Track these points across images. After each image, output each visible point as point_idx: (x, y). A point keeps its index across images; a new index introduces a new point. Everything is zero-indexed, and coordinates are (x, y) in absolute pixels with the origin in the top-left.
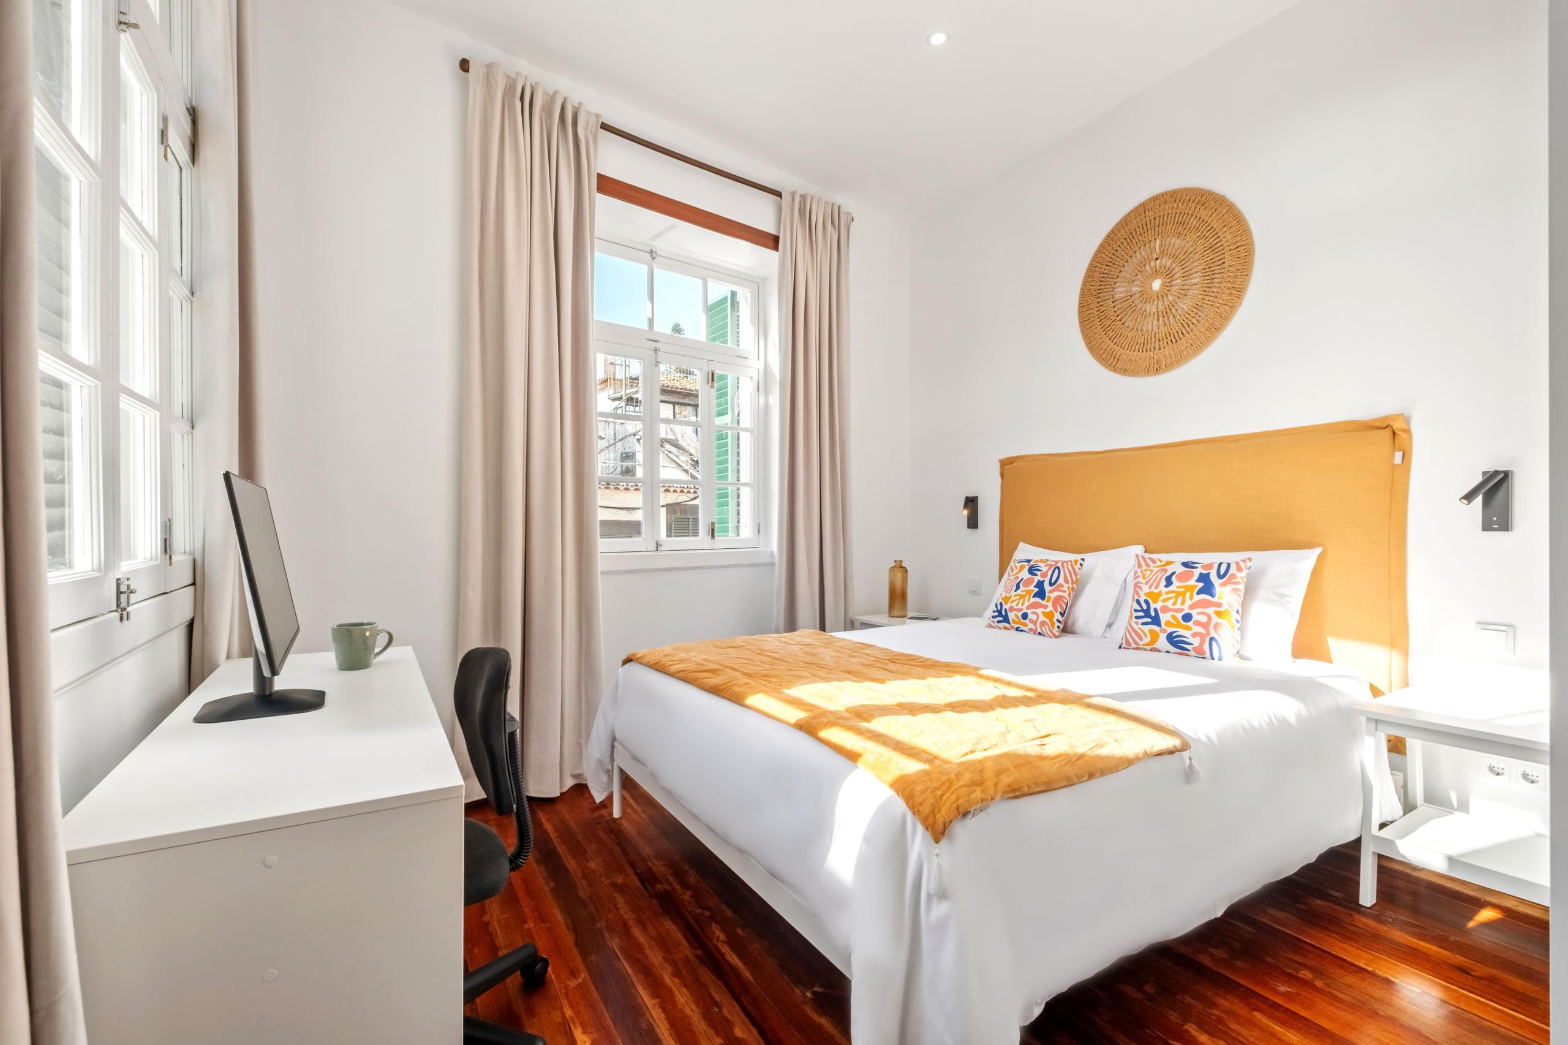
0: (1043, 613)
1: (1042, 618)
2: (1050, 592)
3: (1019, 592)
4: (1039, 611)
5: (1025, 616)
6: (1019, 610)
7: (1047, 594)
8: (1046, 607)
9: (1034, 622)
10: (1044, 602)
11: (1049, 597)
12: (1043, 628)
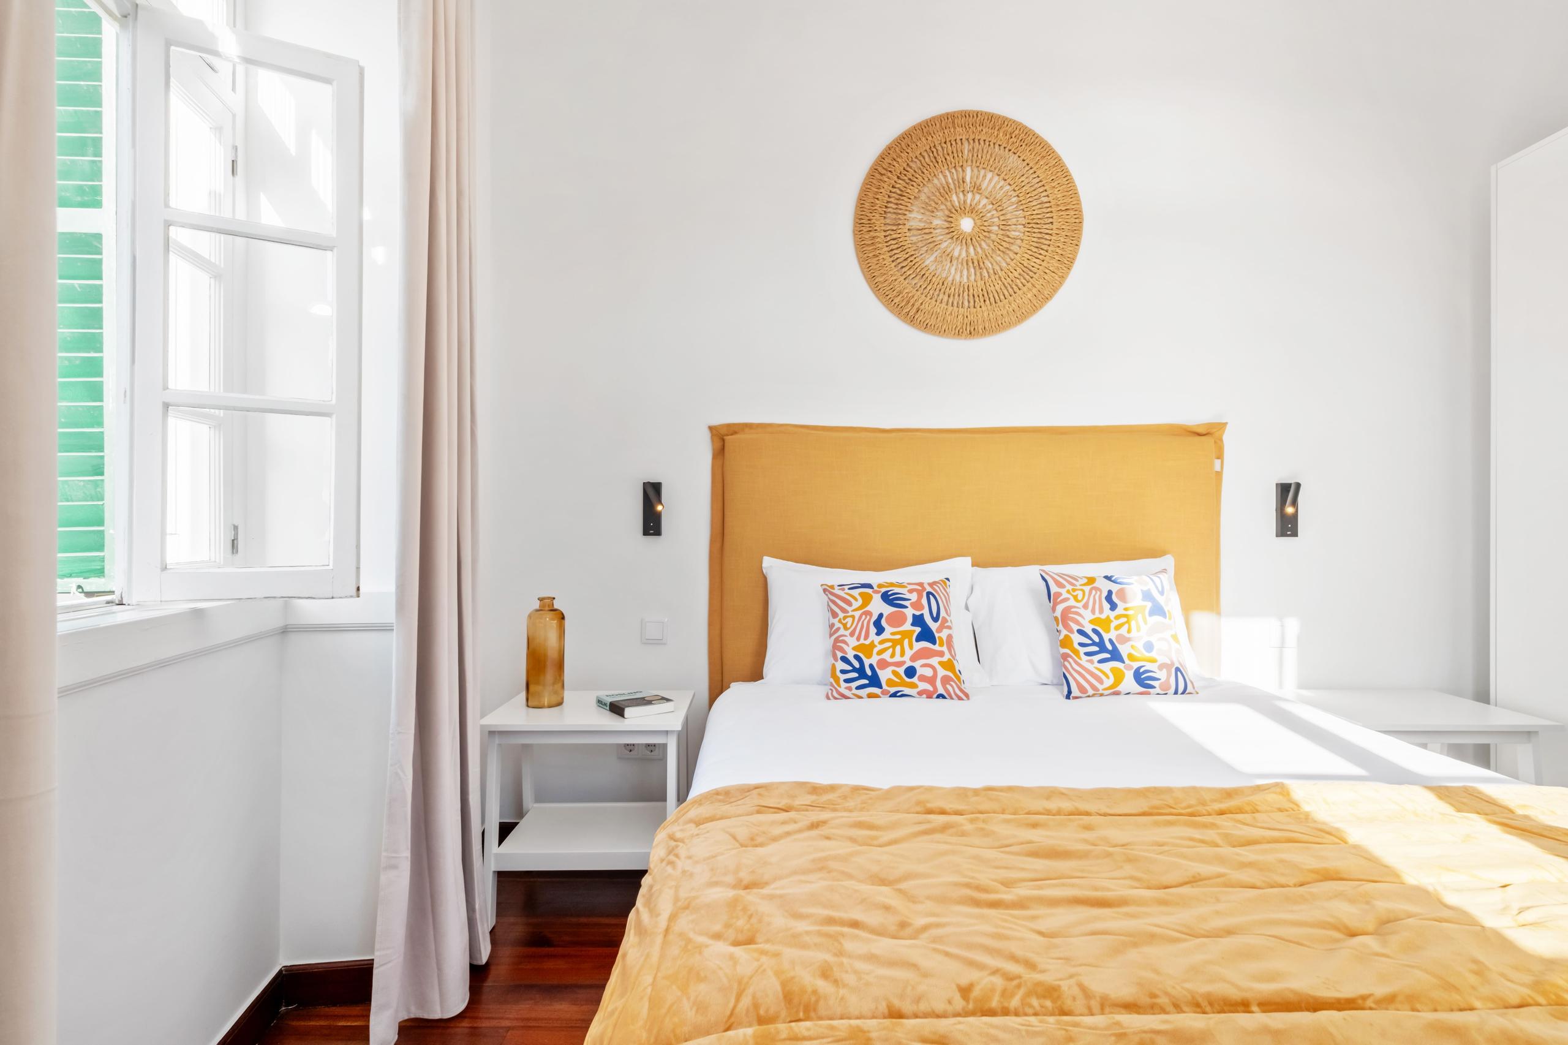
0: (940, 663)
1: (942, 673)
2: (939, 630)
3: (886, 635)
4: (934, 661)
5: (911, 672)
6: (899, 664)
7: (937, 635)
8: (941, 654)
9: (931, 680)
10: (936, 647)
11: (940, 638)
12: (948, 687)
